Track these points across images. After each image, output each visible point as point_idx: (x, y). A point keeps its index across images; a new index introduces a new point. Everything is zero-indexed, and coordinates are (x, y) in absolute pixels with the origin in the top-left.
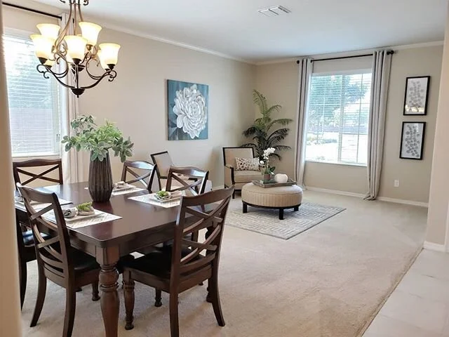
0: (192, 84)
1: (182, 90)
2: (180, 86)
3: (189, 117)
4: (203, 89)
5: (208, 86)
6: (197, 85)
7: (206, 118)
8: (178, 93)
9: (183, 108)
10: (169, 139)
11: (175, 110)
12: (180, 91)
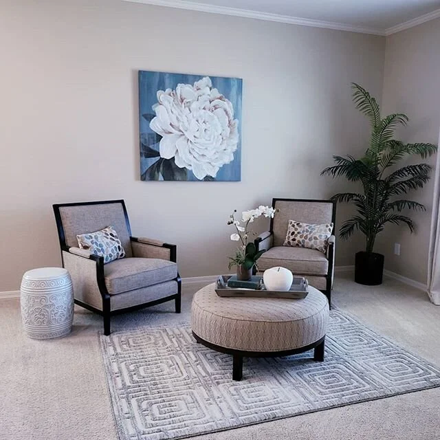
0: (200, 77)
1: (174, 88)
2: (167, 81)
3: (192, 139)
4: (226, 86)
5: (240, 81)
6: (212, 78)
7: (235, 141)
8: (161, 95)
9: (175, 123)
10: (143, 178)
11: (155, 126)
12: (168, 90)
